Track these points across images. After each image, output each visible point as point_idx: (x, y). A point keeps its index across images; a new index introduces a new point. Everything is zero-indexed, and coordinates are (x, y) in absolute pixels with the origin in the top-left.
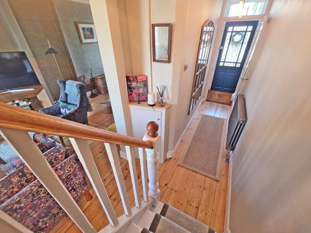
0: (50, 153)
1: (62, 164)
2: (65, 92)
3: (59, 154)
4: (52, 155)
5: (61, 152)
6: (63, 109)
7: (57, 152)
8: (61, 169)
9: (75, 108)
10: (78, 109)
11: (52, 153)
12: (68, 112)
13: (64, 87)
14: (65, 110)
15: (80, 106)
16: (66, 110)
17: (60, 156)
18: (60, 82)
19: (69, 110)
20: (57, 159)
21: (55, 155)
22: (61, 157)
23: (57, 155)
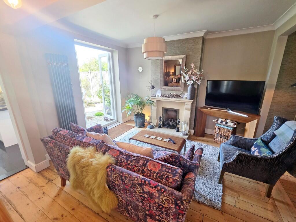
0: (169, 169)
1: (164, 188)
2: (274, 132)
3: (172, 177)
4: (168, 172)
5: (174, 178)
6: (255, 148)
7: (173, 174)
8: (158, 191)
9: (267, 155)
10: (272, 159)
11: (170, 171)
12: (256, 154)
13: (278, 126)
14: (255, 150)
15: (277, 157)
16: (257, 151)
17: (171, 180)
18: (278, 118)
19: (260, 152)
20: (168, 179)
21: (170, 174)
22: (171, 183)
23: (170, 177)
